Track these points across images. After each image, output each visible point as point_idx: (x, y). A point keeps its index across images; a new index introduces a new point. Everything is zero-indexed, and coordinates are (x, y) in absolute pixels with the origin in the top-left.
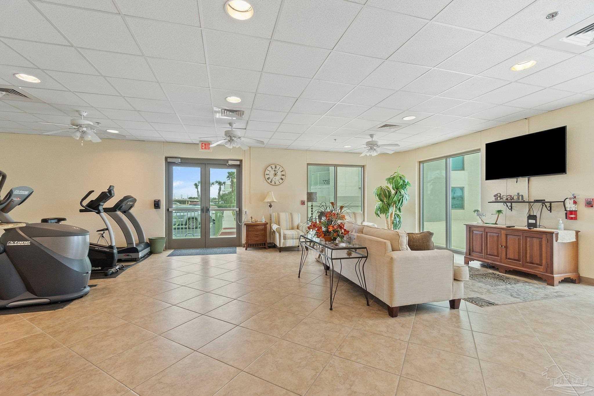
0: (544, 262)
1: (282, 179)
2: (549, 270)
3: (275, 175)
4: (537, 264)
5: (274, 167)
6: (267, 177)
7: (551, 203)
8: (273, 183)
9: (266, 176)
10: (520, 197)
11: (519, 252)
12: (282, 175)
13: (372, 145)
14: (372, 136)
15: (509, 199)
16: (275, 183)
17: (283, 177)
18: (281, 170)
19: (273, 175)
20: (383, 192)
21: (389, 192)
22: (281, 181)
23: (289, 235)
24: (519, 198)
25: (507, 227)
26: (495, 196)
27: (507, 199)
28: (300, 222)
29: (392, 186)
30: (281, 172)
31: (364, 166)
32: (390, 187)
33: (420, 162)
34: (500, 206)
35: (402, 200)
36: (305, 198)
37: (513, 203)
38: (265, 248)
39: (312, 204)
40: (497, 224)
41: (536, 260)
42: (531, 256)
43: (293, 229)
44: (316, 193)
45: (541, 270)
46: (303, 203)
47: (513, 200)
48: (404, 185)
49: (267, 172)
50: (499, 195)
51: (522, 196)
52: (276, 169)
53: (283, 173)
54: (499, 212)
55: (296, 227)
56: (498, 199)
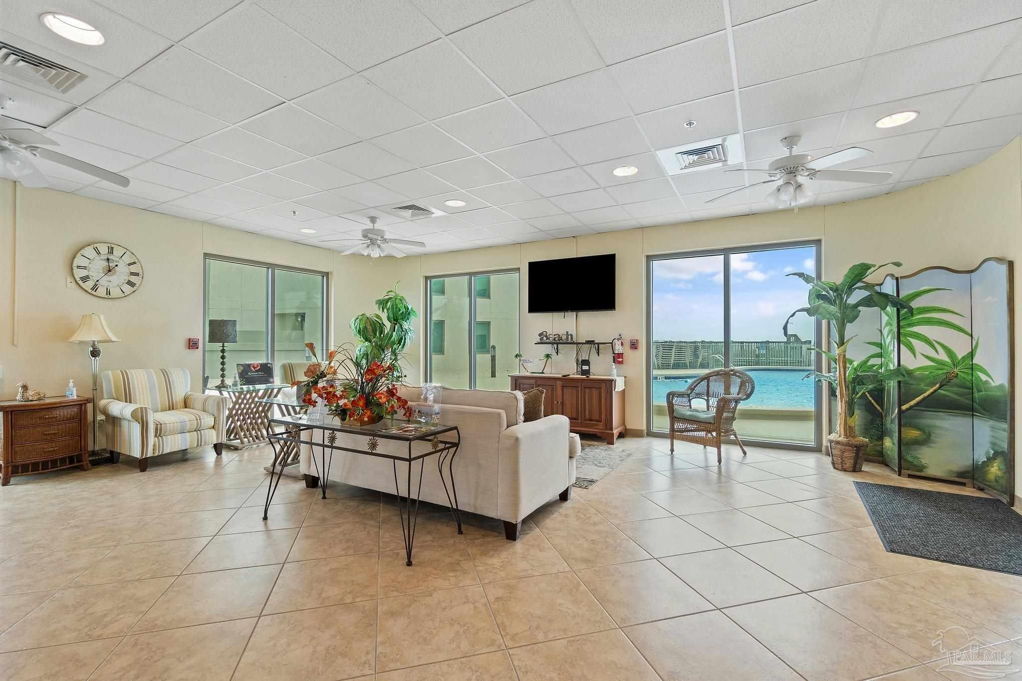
0: (603, 417)
1: (130, 283)
2: (608, 427)
3: (110, 271)
4: (597, 421)
5: (104, 249)
6: (79, 274)
7: (598, 344)
8: (101, 291)
9: (76, 270)
10: (570, 337)
11: (577, 408)
12: (132, 274)
13: (372, 237)
14: (373, 220)
15: (557, 339)
16: (108, 293)
17: (133, 279)
18: (127, 259)
19: (101, 271)
20: (371, 325)
21: (382, 326)
22: (127, 289)
23: (176, 424)
24: (567, 338)
25: (563, 376)
26: (540, 335)
27: (554, 339)
28: (189, 389)
29: (386, 314)
30: (129, 265)
31: (328, 273)
32: (384, 316)
33: (427, 278)
34: (548, 349)
35: (405, 339)
36: (200, 332)
37: (559, 345)
38: (81, 468)
39: (223, 346)
40: (544, 373)
41: (596, 417)
42: (591, 412)
43: (173, 409)
44: (234, 323)
45: (600, 427)
46: (192, 344)
47: (561, 341)
48: (407, 315)
49: (79, 261)
50: (544, 333)
51: (572, 335)
52: (111, 257)
53: (133, 269)
54: (548, 356)
55: (182, 404)
56: (544, 339)
